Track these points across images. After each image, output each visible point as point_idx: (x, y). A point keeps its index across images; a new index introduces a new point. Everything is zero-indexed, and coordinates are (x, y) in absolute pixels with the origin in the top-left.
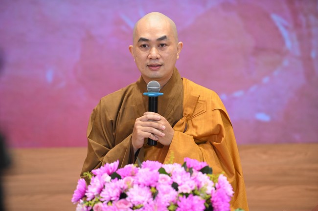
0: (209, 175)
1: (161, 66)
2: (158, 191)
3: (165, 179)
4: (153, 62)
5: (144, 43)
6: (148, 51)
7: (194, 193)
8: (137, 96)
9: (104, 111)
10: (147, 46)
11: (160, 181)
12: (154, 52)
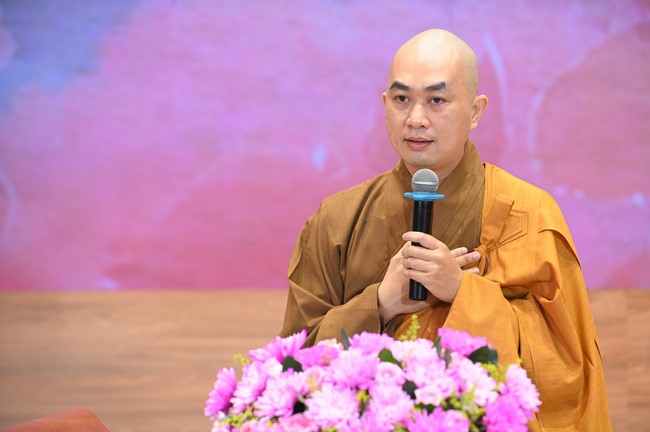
0: (485, 365)
1: (430, 142)
2: (371, 397)
3: (391, 373)
4: (415, 135)
5: (401, 92)
6: (407, 111)
7: (448, 405)
8: (393, 198)
9: (324, 226)
10: (406, 100)
11: (378, 378)
12: (418, 114)
